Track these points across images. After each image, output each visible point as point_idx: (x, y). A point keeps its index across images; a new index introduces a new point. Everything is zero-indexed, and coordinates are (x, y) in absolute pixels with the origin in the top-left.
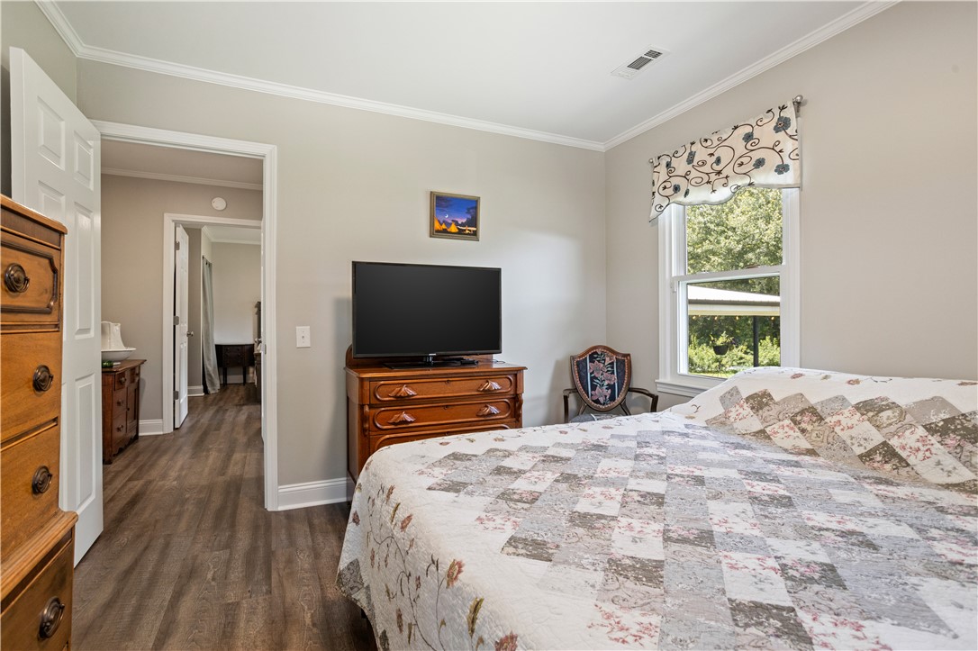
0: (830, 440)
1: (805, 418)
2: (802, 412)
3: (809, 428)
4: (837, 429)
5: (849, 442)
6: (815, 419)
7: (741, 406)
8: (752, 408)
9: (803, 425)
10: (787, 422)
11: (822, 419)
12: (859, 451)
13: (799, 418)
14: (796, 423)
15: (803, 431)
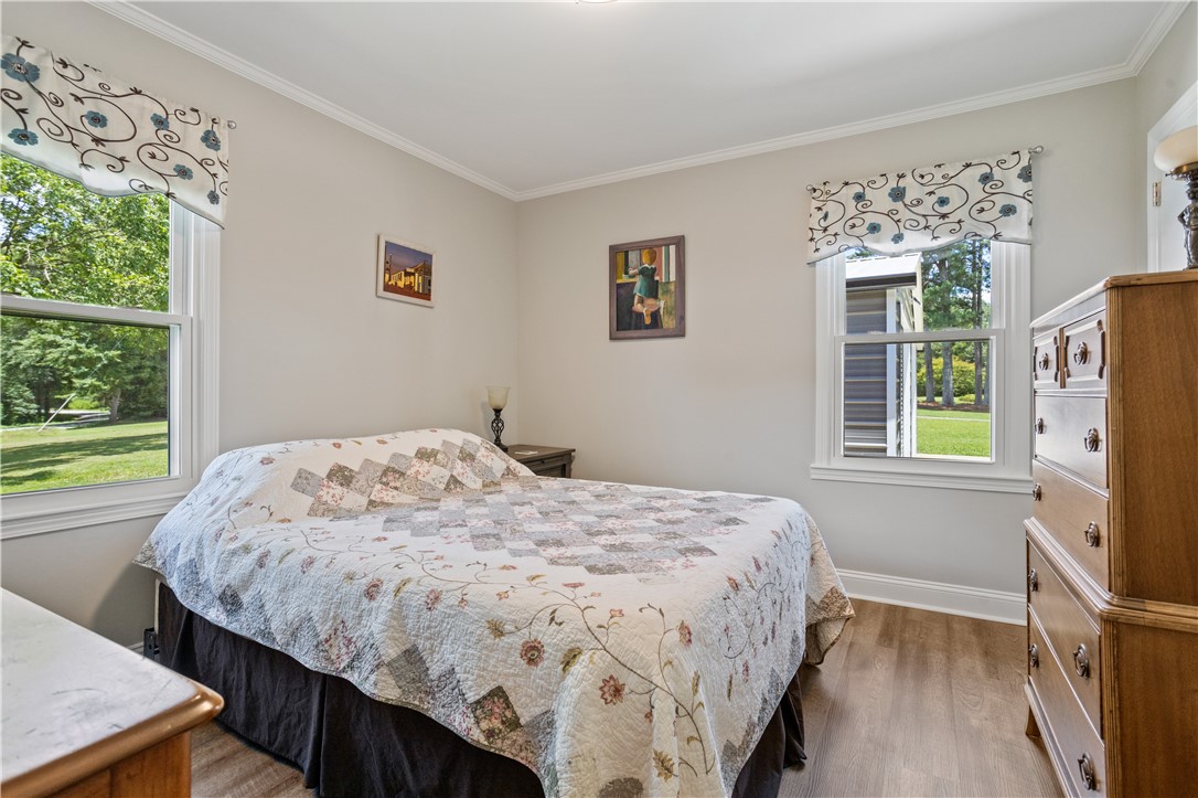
0: (419, 486)
1: (390, 478)
2: (385, 473)
3: (398, 484)
4: (420, 477)
5: (433, 483)
6: (397, 476)
7: (329, 487)
8: (342, 485)
9: (392, 484)
10: (378, 486)
11: (403, 474)
12: (442, 486)
13: (384, 480)
14: (386, 484)
15: (396, 488)
